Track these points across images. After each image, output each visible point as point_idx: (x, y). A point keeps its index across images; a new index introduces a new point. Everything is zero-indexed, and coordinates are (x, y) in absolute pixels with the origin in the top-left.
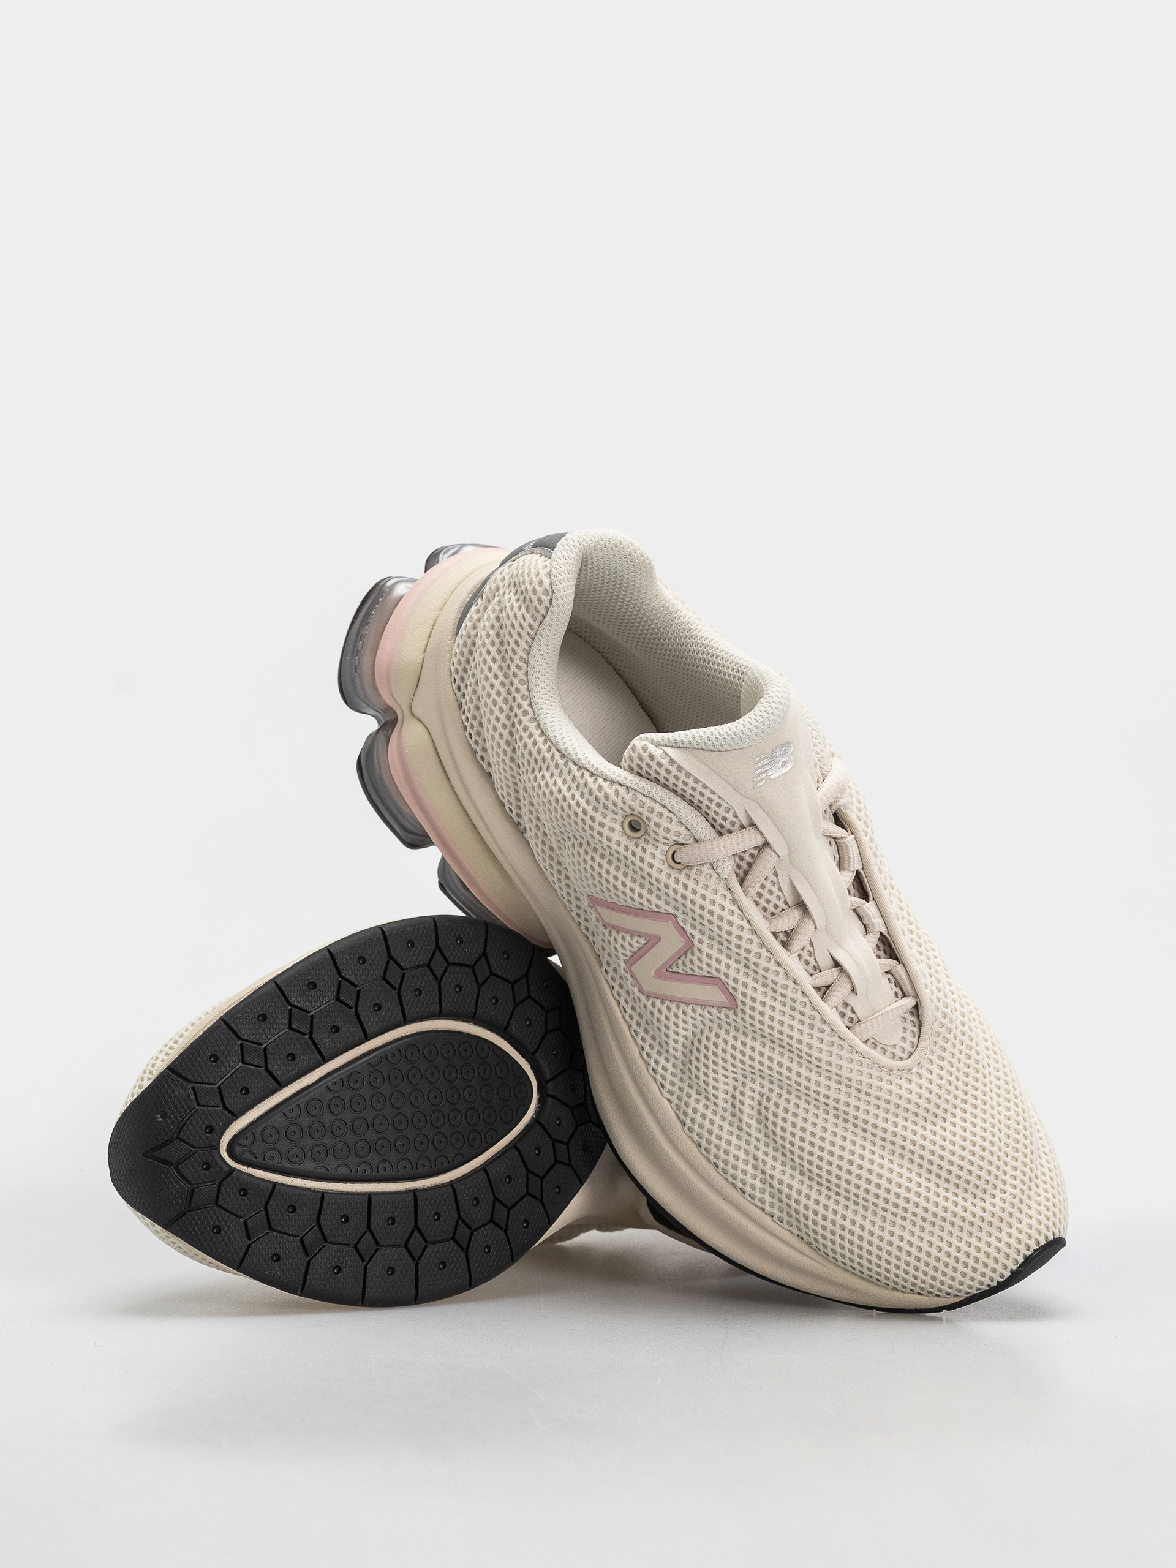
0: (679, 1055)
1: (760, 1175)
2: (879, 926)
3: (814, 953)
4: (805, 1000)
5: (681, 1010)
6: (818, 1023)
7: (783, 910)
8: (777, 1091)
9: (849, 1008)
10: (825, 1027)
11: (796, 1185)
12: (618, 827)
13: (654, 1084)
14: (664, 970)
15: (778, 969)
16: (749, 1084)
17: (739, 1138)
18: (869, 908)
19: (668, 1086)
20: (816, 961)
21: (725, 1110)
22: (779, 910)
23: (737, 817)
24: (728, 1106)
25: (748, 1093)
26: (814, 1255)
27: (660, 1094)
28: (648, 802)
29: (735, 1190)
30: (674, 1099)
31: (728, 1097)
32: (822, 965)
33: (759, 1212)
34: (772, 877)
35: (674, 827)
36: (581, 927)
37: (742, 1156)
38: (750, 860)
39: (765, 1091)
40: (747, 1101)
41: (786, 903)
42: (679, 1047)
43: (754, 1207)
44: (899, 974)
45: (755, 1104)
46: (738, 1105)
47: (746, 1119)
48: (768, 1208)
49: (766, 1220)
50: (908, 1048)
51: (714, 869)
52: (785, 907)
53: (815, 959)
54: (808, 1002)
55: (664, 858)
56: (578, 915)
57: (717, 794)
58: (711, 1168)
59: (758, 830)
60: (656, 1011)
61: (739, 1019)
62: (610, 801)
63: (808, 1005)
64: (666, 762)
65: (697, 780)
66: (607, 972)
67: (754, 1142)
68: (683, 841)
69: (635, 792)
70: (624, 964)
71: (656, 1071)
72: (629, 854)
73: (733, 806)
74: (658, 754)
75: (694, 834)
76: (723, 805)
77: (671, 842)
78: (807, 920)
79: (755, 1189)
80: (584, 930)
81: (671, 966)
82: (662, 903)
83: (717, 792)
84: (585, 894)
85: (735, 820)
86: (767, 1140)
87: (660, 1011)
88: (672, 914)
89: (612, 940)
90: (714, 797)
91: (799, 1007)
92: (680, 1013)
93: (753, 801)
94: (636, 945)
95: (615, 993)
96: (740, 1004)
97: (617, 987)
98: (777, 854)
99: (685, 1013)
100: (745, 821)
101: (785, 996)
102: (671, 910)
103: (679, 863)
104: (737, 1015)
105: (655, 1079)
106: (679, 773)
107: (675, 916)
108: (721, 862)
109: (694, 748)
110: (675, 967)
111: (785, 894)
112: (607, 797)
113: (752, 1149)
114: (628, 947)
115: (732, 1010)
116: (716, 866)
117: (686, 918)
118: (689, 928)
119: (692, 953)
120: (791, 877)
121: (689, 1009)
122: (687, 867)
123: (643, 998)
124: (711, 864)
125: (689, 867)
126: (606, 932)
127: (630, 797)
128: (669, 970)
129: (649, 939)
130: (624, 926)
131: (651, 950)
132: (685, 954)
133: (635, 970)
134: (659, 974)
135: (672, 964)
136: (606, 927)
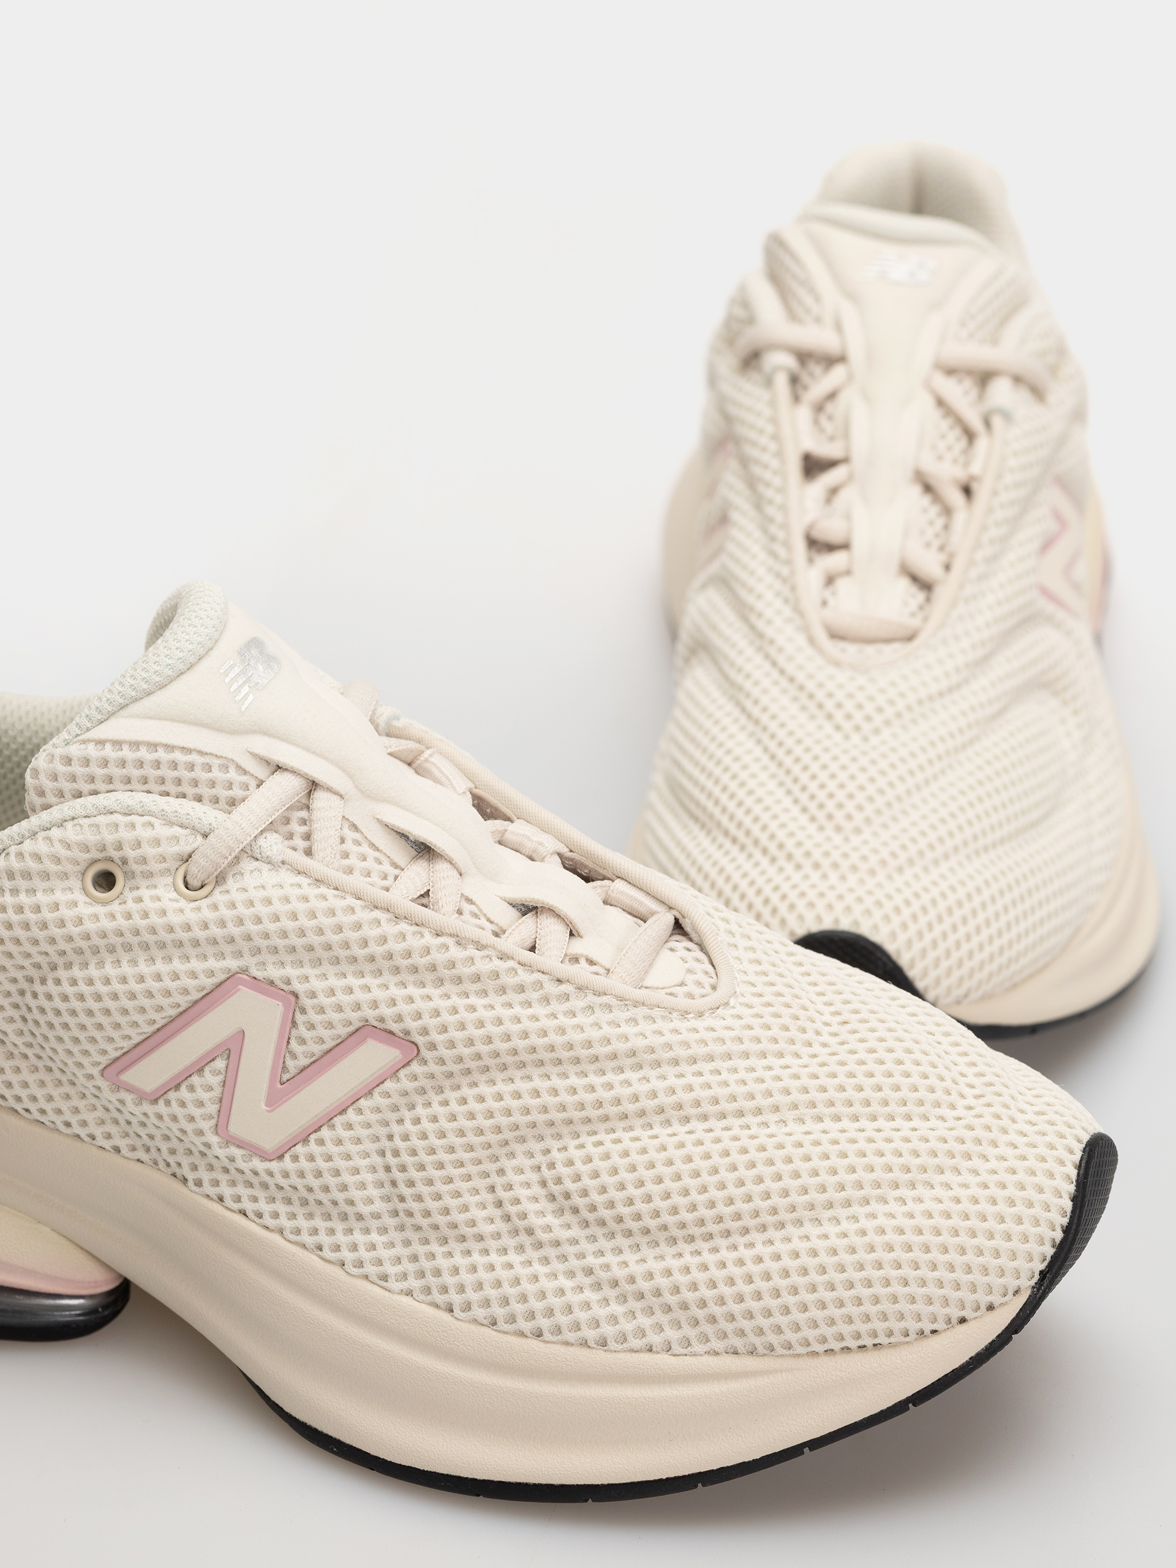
0: (379, 1206)
1: (611, 1293)
2: (550, 844)
3: (481, 911)
4: (510, 964)
5: (340, 1126)
6: (552, 989)
7: (396, 878)
8: (556, 1147)
9: (583, 961)
10: (565, 988)
11: (675, 1264)
12: (79, 896)
13: (369, 1286)
14: (279, 1086)
15: (441, 940)
16: (508, 1164)
17: (545, 1260)
18: (517, 830)
19: (392, 1270)
20: (492, 922)
21: (498, 1236)
22: (391, 878)
23: (245, 772)
24: (500, 1226)
25: (516, 1179)
26: (768, 1363)
27: (387, 1294)
28: (102, 820)
29: (588, 1350)
30: (414, 1283)
31: (492, 1211)
32: (503, 923)
33: (647, 1357)
34: (350, 835)
35: (162, 831)
36: (123, 1152)
37: (567, 1284)
38: (304, 829)
39: (540, 1159)
40: (522, 1193)
41: (395, 866)
42: (373, 1192)
43: (633, 1354)
44: (622, 893)
45: (537, 1190)
46: (513, 1210)
47: (535, 1221)
48: (655, 1339)
49: (664, 1360)
50: (707, 981)
51: (257, 860)
52: (397, 872)
53: (489, 920)
54: (517, 966)
55: (174, 895)
56: (109, 1136)
57: (195, 750)
58: (534, 1344)
59: (286, 770)
60: (304, 1164)
61: (433, 1067)
62: (46, 861)
63: (520, 970)
64: (92, 750)
65: (153, 746)
66: (199, 1183)
67: (570, 1250)
68: (188, 849)
69: (76, 822)
70: (217, 1134)
71: (360, 1264)
72: (121, 922)
73: (230, 757)
74: (75, 750)
75: (198, 826)
76: (215, 762)
77: (172, 864)
78: (441, 867)
79: (617, 1323)
80: (130, 1155)
81: (285, 1068)
82: (212, 963)
83: (192, 747)
84: (95, 1072)
85: (244, 778)
86: (588, 1232)
87: (311, 1158)
88: (238, 970)
89: (176, 1108)
90: (194, 758)
91: (509, 980)
92: (341, 1132)
93: (254, 732)
94: (215, 1080)
95: (229, 1202)
96: (420, 1040)
97: (227, 1191)
98: (336, 793)
99: (349, 1126)
100: (260, 772)
101: (477, 978)
102: (233, 964)
103: (202, 887)
104: (426, 1063)
105: (366, 1277)
106: (120, 754)
107: (245, 970)
108: (261, 841)
109: (123, 707)
110: (290, 1063)
111: (384, 851)
112: (38, 857)
113: (574, 1263)
114: (205, 1096)
115: (415, 1062)
116: (258, 851)
117: (262, 960)
118: (274, 973)
119: (303, 1011)
120: (379, 817)
121: (351, 1115)
122: (217, 882)
123: (274, 1166)
124: (249, 852)
125: (220, 879)
126: (161, 1107)
127: (70, 832)
128: (286, 1077)
129: (227, 1052)
130: (180, 1067)
131: (240, 1068)
132: (294, 1024)
133: (236, 1128)
134: (273, 1101)
135: (284, 1062)
136: (160, 1097)
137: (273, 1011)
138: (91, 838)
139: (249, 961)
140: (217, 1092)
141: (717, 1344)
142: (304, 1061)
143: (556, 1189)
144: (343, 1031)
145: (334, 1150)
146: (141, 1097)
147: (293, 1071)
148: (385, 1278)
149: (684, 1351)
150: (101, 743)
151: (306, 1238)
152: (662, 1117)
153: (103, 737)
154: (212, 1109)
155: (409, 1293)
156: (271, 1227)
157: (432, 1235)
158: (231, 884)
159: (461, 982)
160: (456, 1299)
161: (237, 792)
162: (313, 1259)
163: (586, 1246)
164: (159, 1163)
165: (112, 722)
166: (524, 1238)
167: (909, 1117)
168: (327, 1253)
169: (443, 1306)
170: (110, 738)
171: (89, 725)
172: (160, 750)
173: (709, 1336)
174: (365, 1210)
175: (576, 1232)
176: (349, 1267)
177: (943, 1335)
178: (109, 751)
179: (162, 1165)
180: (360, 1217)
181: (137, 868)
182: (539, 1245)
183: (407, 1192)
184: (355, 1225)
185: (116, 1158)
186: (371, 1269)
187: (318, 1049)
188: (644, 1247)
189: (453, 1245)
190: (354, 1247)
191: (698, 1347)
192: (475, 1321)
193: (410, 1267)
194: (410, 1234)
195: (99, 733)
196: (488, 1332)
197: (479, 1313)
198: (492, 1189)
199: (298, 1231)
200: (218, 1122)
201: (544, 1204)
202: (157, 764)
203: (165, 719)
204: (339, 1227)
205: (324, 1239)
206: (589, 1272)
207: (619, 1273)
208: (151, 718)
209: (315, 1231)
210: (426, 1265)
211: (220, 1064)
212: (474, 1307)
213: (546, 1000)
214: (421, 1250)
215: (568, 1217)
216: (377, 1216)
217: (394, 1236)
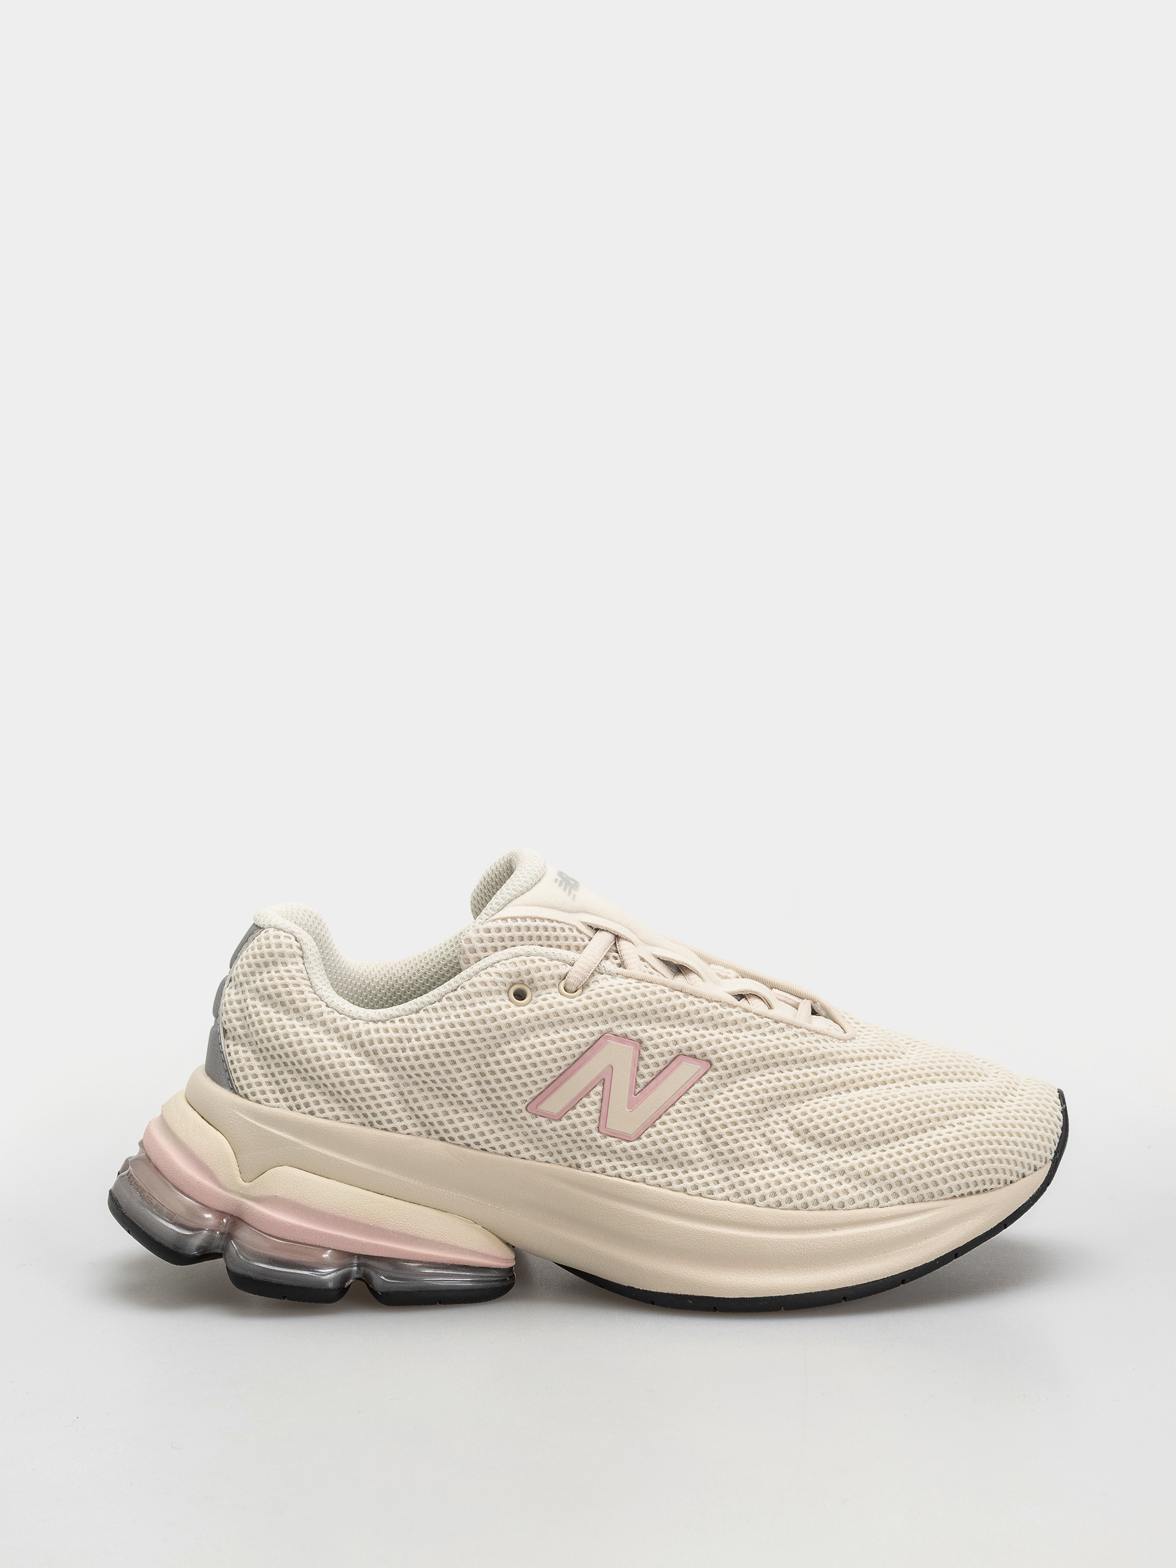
0: (702, 1154)
1: (842, 1178)
5: (673, 1113)
12: (507, 1004)
13: (703, 1199)
14: (634, 1096)
16: (770, 1120)
17: (802, 1167)
19: (714, 1188)
21: (772, 1159)
23: (582, 932)
24: (772, 1153)
25: (776, 1128)
27: (715, 1202)
28: (516, 959)
29: (834, 1211)
31: (766, 1146)
33: (866, 1210)
34: (642, 963)
35: (548, 964)
37: (817, 1177)
39: (786, 1115)
40: (781, 1134)
41: (668, 975)
42: (697, 1146)
43: (860, 1209)
45: (789, 1131)
46: (777, 1144)
47: (791, 1148)
48: (870, 1199)
49: (876, 1210)
50: (840, 1031)
51: (603, 973)
55: (562, 996)
56: (528, 1150)
57: (555, 920)
58: (804, 1213)
59: (602, 930)
60: (655, 1137)
61: (721, 1072)
62: (489, 984)
63: (756, 1017)
64: (501, 924)
65: (534, 919)
66: (589, 1165)
67: (814, 1160)
68: (565, 972)
69: (500, 963)
70: (599, 1131)
71: (696, 1187)
72: (537, 1012)
73: (573, 924)
74: (491, 925)
75: (567, 960)
76: (566, 927)
77: (556, 981)
78: (693, 976)
79: (848, 1193)
80: (541, 1159)
81: (637, 1085)
82: (592, 1028)
83: (554, 919)
84: (522, 1107)
85: (582, 936)
86: (821, 1149)
87: (659, 1133)
88: (606, 1032)
89: (575, 1120)
90: (555, 924)
91: (751, 1022)
92: (674, 1115)
93: (580, 912)
94: (597, 1098)
95: (609, 1172)
96: (712, 1057)
97: (607, 1165)
98: (631, 942)
99: (679, 1111)
100: (589, 932)
101: (735, 1023)
102: (603, 1027)
103: (576, 991)
104: (716, 1070)
105: (700, 1195)
106: (516, 924)
107: (610, 1031)
108: (603, 963)
109: (510, 901)
110: (641, 1081)
111: (660, 971)
112: (484, 984)
113: (817, 1166)
114: (592, 1108)
115: (710, 1071)
116: (603, 969)
117: (619, 1024)
118: (627, 1030)
119: (646, 1049)
120: (654, 953)
121: (678, 1105)
122: (583, 988)
123: (636, 1143)
124: (598, 971)
125: (585, 986)
126: (565, 1122)
127: (500, 968)
128: (638, 1090)
129: (602, 1081)
130: (575, 1094)
131: (612, 1088)
132: (641, 1058)
133: (613, 1124)
134: (631, 1105)
135: (636, 1082)
136: (562, 1117)
137: (627, 1052)
138: (513, 969)
139: (612, 1025)
140: (597, 1107)
141: (902, 1198)
142: (648, 1079)
143: (800, 1129)
144: (669, 1058)
145: (673, 1125)
146: (551, 1118)
147: (642, 1086)
148: (711, 1192)
149: (886, 1204)
150: (505, 919)
151: (660, 1180)
152: (845, 1088)
153: (506, 916)
154: (596, 1116)
155: (727, 1198)
156: (638, 1179)
157: (735, 1164)
158: (592, 986)
159: (727, 1026)
160: (756, 1195)
161: (579, 942)
162: (665, 1191)
163: (821, 1157)
164: (559, 1161)
165: (506, 909)
166: (786, 1158)
167: (934, 1128)
168: (675, 1186)
169: (748, 1202)
170: (510, 916)
171: (493, 912)
172: (537, 920)
173: (899, 1194)
174: (694, 1157)
175: (814, 1150)
176: (690, 1191)
177: (1016, 1184)
178: (510, 923)
179: (561, 1162)
180: (691, 1162)
181: (539, 984)
182: (796, 1160)
183: (718, 1141)
184: (689, 1168)
185: (533, 1162)
186: (702, 1189)
187: (655, 1070)
188: (853, 1152)
189: (747, 1168)
190: (691, 1179)
191: (893, 1201)
192: (768, 1206)
193: (726, 1184)
194: (721, 1166)
195: (502, 914)
196: (778, 1211)
197: (771, 1200)
198: (764, 1135)
199: (655, 1178)
200: (599, 1124)
201: (793, 1139)
202: (537, 929)
203: (535, 906)
204: (679, 1170)
205: (671, 1178)
206: (827, 1169)
207: (843, 1166)
208: (527, 905)
209: (665, 1176)
210: (736, 1180)
211: (599, 1088)
212: (767, 1197)
213: (773, 1032)
214: (730, 1173)
215: (809, 1143)
216: (701, 1160)
217: (712, 1169)
